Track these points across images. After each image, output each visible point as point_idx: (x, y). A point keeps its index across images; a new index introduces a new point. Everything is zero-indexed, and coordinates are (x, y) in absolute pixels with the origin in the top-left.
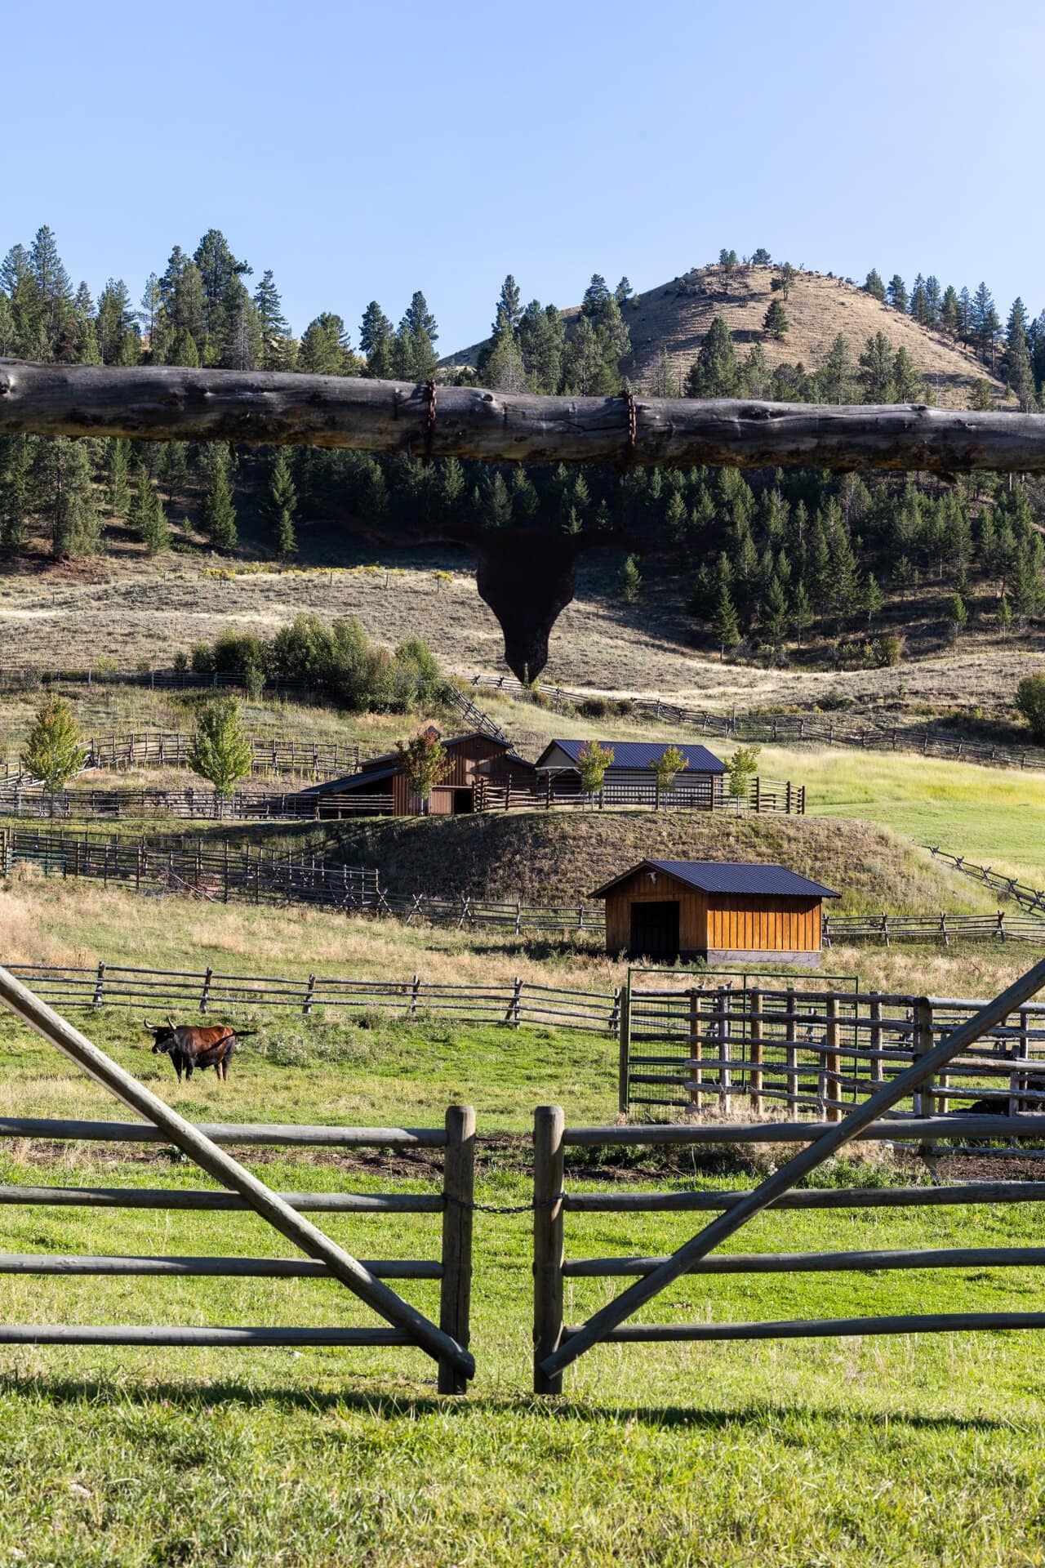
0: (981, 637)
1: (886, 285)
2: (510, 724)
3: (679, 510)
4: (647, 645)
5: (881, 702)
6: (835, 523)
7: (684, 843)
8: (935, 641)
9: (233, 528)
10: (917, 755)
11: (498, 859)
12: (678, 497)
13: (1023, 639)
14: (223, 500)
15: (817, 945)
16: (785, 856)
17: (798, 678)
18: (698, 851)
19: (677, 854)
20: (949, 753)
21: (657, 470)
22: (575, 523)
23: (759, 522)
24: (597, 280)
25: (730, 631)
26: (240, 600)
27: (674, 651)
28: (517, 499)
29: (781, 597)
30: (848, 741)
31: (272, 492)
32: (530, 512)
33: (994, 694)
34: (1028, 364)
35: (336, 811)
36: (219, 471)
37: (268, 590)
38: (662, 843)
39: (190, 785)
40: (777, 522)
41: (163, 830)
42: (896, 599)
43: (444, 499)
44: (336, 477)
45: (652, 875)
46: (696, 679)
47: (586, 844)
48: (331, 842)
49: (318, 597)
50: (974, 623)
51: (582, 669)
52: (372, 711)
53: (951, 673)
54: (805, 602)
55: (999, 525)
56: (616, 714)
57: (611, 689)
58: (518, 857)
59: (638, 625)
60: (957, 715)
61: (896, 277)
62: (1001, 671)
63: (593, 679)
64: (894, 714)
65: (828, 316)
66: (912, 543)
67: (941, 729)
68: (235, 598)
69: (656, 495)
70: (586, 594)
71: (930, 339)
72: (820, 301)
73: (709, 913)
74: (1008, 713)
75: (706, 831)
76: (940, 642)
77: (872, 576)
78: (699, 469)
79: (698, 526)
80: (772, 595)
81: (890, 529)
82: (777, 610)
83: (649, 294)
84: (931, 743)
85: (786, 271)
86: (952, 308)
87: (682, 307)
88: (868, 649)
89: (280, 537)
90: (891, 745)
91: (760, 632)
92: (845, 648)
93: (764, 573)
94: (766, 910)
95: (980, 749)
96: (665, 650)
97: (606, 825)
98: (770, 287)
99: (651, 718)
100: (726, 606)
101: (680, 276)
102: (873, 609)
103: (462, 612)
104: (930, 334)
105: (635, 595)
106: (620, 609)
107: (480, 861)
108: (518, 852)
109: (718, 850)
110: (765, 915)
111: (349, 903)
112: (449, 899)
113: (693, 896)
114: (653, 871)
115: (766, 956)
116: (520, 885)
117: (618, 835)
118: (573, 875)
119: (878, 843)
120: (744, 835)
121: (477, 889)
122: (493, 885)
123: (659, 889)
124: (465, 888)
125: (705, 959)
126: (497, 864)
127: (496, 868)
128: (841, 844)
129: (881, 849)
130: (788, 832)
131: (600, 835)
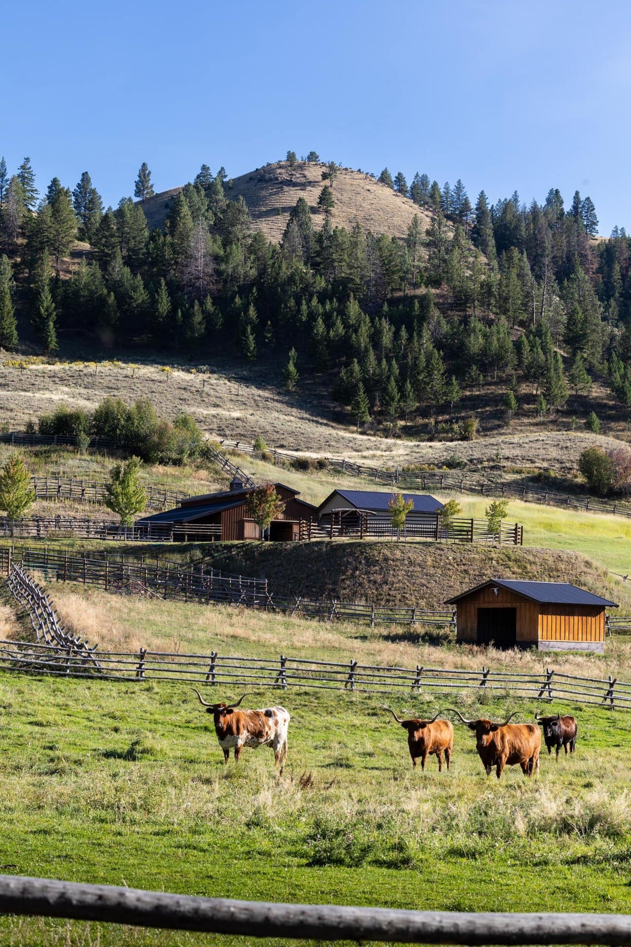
0: (526, 420)
1: (393, 179)
2: (253, 474)
3: (321, 330)
4: (309, 420)
5: (486, 464)
6: (426, 341)
7: (464, 565)
8: (497, 422)
9: (15, 333)
10: (519, 501)
11: (344, 574)
12: (320, 321)
13: (553, 422)
14: (9, 313)
15: (602, 638)
16: (530, 574)
17: (418, 446)
18: (474, 570)
19: (461, 572)
20: (539, 499)
21: (304, 302)
22: (251, 336)
23: (375, 338)
24: (205, 168)
25: (363, 412)
26: (37, 383)
27: (326, 425)
28: (208, 318)
29: (396, 390)
30: (472, 490)
31: (39, 308)
32: (217, 327)
33: (558, 460)
34: (492, 235)
35: (183, 535)
36: (6, 294)
37: (54, 377)
38: (450, 564)
39: (58, 513)
40: (387, 340)
41: (90, 548)
42: (468, 393)
43: (158, 317)
44: (82, 299)
45: (495, 590)
46: (351, 445)
47: (402, 564)
48: (208, 558)
49: (88, 382)
50: (520, 411)
51: (276, 436)
52: (160, 463)
53: (526, 445)
54: (411, 394)
55: (533, 346)
56: (316, 468)
57: (297, 450)
58: (358, 573)
59: (300, 407)
60: (540, 475)
61: (399, 174)
62: (558, 445)
63: (284, 443)
64: (499, 472)
65: (359, 198)
66: (478, 355)
67: (531, 484)
68: (33, 381)
69: (304, 319)
70: (261, 384)
71: (427, 216)
72: (354, 188)
73: (540, 616)
74: (569, 473)
75: (477, 556)
76: (500, 423)
77: (454, 378)
78: (331, 302)
79: (333, 341)
80: (390, 389)
81: (462, 346)
82: (393, 399)
83: (239, 179)
84: (526, 493)
85: (332, 167)
86: (437, 196)
87: (262, 189)
88: (455, 427)
89: (47, 339)
90: (501, 494)
91: (380, 413)
92: (440, 426)
93: (381, 375)
94: (573, 614)
95: (558, 497)
96: (321, 424)
97: (412, 551)
98: (320, 178)
99: (339, 472)
100: (362, 395)
101: (259, 167)
102: (455, 400)
103: (186, 395)
104: (426, 213)
105: (294, 386)
106: (285, 395)
107: (330, 574)
108: (356, 569)
109: (487, 570)
110: (572, 618)
111: (243, 602)
112: (316, 600)
113: (528, 605)
114: (496, 587)
115: (572, 645)
116: (363, 592)
117: (421, 558)
118: (398, 585)
119: (586, 566)
120: (502, 559)
121: (332, 594)
122: (344, 591)
123: (500, 599)
124: (324, 593)
125: (537, 647)
126: (344, 577)
127: (344, 579)
128: (563, 567)
129: (588, 570)
130: (528, 558)
131: (409, 558)
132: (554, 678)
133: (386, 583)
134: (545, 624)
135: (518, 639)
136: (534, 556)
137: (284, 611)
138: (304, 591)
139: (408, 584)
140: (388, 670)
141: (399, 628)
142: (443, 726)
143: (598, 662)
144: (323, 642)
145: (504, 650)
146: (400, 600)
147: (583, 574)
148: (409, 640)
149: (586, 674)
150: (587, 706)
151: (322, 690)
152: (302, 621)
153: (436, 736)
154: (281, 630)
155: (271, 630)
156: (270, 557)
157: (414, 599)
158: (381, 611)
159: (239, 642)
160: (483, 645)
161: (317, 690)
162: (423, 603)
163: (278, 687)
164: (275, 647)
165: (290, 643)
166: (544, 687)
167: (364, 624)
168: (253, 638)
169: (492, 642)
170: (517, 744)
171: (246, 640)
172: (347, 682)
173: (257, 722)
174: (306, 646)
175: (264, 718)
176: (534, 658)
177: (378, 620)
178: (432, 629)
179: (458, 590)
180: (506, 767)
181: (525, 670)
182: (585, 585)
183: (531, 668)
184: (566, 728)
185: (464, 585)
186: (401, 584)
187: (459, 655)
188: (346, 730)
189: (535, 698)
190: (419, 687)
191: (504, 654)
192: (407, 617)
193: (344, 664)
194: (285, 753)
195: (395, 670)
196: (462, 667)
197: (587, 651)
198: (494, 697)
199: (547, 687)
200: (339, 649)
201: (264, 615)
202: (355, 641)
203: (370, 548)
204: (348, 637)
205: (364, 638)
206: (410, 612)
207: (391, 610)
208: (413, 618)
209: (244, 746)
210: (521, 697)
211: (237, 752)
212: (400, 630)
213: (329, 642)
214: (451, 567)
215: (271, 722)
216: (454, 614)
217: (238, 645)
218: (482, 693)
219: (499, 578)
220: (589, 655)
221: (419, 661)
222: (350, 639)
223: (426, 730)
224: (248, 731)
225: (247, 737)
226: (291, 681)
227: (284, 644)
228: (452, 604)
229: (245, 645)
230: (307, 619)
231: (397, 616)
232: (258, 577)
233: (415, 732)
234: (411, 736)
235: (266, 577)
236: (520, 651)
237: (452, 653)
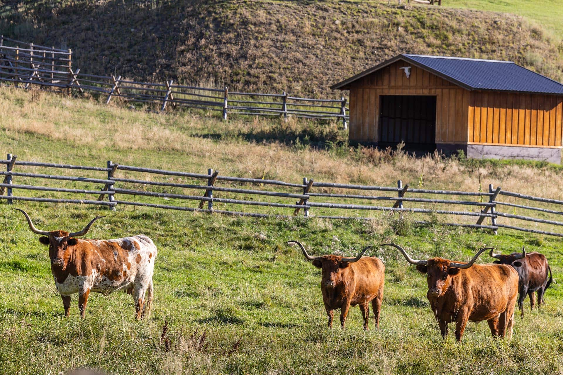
7: (357, 32)
11: (183, 42)
15: (558, 142)
16: (453, 47)
18: (372, 41)
19: (353, 43)
38: (337, 31)
45: (407, 70)
47: (267, 30)
58: (203, 41)
73: (470, 108)
75: (376, 20)
94: (518, 107)
97: (282, 11)
107: (163, 44)
108: (201, 36)
109: (390, 40)
110: (515, 112)
111: (36, 81)
112: (142, 81)
113: (453, 92)
114: (408, 65)
115: (516, 151)
116: (210, 69)
117: (295, 22)
118: (261, 61)
119: (533, 37)
120: (412, 26)
121: (167, 72)
122: (183, 69)
123: (413, 83)
124: (154, 71)
125: (466, 154)
126: (183, 48)
127: (182, 52)
128: (500, 37)
129: (537, 43)
130: (451, 24)
131: (278, 21)
132: (499, 198)
133: (244, 57)
134: (477, 120)
135: (438, 140)
136: (459, 21)
137: (96, 96)
138: (126, 68)
139: (276, 59)
140: (255, 183)
141: (265, 122)
142: (370, 266)
143: (554, 175)
144: (157, 142)
145: (418, 156)
146: (265, 83)
147: (528, 48)
148: (281, 141)
149: (538, 193)
150: (546, 239)
151: (167, 211)
152: (123, 111)
153: (361, 280)
154: (95, 123)
155: (81, 123)
156: (75, 17)
157: (285, 81)
158: (237, 98)
159: (36, 140)
160: (389, 149)
161: (163, 211)
162: (298, 87)
163: (104, 207)
164: (90, 149)
165: (110, 143)
166: (485, 211)
167: (213, 117)
168: (56, 135)
169: (402, 145)
170: (486, 292)
171: (48, 137)
172: (203, 201)
173: (110, 258)
174: (135, 147)
175: (121, 252)
176: (462, 168)
177: (233, 111)
178: (311, 125)
179: (348, 70)
180: (468, 324)
181: (451, 186)
182: (532, 64)
183: (460, 184)
184: (534, 271)
185: (357, 62)
186: (266, 60)
187: (354, 163)
188: (214, 270)
189: (472, 227)
190: (306, 209)
191: (419, 162)
192: (275, 107)
193: (191, 173)
194: (149, 302)
195: (265, 183)
196: (360, 180)
197: (536, 160)
198: (416, 225)
199: (489, 211)
200: (182, 153)
201: (69, 102)
202: (204, 141)
203: (222, 6)
204: (191, 136)
205: (216, 137)
206: (279, 100)
207: (252, 96)
208: (283, 109)
209: (92, 291)
210: (452, 225)
211: (82, 300)
212: (267, 127)
213: (167, 141)
214: (339, 36)
215: (131, 257)
216: (344, 103)
217: (36, 145)
218: (397, 218)
219: (408, 52)
220: (541, 165)
221: (297, 171)
222: (197, 139)
223: (347, 271)
224: (98, 270)
225: (97, 279)
226: (120, 197)
227: (102, 144)
228: (342, 89)
229: (45, 146)
230: (130, 108)
231: (261, 106)
232: (58, 45)
233: (332, 274)
234: (326, 278)
235: (68, 46)
236: (443, 158)
237: (345, 160)
